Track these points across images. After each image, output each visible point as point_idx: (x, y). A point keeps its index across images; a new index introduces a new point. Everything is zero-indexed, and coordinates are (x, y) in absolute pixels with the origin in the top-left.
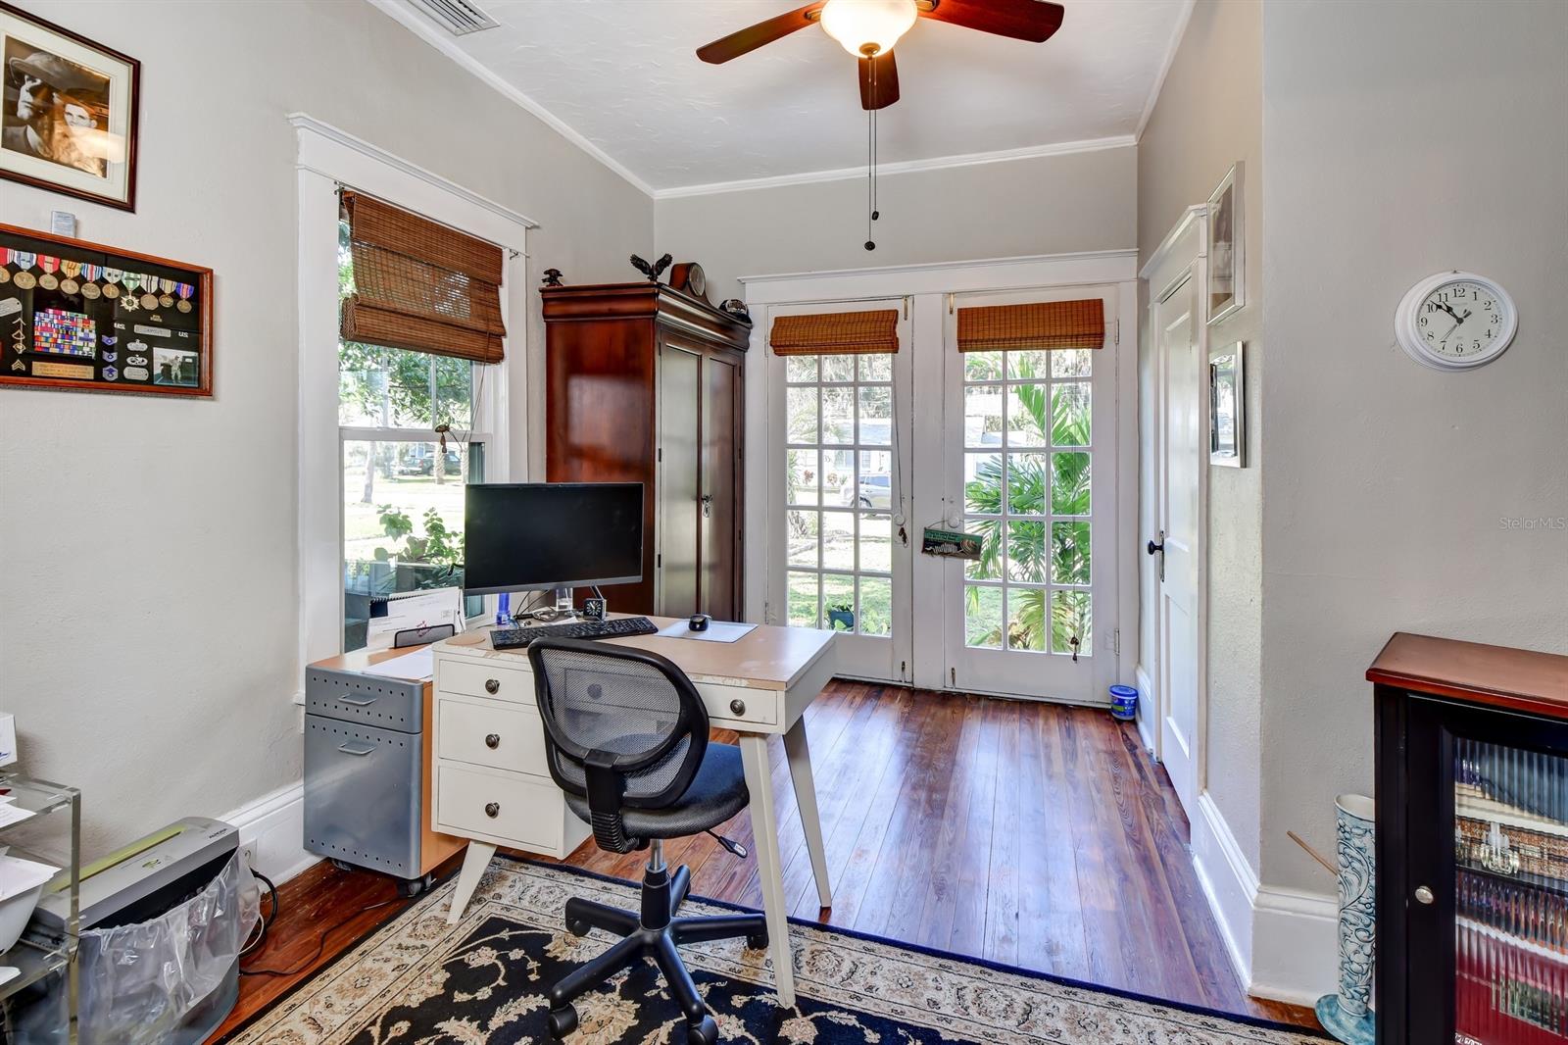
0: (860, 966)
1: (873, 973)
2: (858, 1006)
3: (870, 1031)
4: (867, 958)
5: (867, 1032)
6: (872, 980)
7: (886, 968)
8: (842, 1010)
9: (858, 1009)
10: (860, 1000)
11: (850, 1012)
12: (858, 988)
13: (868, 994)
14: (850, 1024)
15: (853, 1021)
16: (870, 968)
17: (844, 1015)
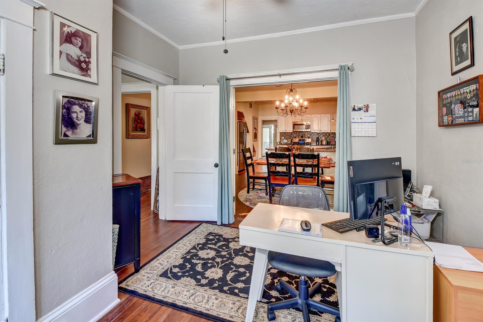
0: (236, 311)
1: (232, 308)
2: (238, 298)
3: (237, 292)
4: (233, 314)
5: (238, 292)
6: (233, 306)
7: (227, 310)
8: (244, 297)
9: (239, 298)
10: (238, 300)
11: (241, 297)
12: (238, 303)
13: (235, 302)
14: (242, 294)
15: (241, 295)
16: (233, 310)
17: (243, 296)
